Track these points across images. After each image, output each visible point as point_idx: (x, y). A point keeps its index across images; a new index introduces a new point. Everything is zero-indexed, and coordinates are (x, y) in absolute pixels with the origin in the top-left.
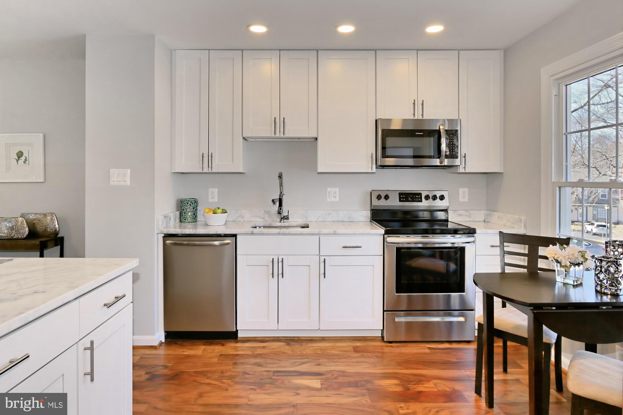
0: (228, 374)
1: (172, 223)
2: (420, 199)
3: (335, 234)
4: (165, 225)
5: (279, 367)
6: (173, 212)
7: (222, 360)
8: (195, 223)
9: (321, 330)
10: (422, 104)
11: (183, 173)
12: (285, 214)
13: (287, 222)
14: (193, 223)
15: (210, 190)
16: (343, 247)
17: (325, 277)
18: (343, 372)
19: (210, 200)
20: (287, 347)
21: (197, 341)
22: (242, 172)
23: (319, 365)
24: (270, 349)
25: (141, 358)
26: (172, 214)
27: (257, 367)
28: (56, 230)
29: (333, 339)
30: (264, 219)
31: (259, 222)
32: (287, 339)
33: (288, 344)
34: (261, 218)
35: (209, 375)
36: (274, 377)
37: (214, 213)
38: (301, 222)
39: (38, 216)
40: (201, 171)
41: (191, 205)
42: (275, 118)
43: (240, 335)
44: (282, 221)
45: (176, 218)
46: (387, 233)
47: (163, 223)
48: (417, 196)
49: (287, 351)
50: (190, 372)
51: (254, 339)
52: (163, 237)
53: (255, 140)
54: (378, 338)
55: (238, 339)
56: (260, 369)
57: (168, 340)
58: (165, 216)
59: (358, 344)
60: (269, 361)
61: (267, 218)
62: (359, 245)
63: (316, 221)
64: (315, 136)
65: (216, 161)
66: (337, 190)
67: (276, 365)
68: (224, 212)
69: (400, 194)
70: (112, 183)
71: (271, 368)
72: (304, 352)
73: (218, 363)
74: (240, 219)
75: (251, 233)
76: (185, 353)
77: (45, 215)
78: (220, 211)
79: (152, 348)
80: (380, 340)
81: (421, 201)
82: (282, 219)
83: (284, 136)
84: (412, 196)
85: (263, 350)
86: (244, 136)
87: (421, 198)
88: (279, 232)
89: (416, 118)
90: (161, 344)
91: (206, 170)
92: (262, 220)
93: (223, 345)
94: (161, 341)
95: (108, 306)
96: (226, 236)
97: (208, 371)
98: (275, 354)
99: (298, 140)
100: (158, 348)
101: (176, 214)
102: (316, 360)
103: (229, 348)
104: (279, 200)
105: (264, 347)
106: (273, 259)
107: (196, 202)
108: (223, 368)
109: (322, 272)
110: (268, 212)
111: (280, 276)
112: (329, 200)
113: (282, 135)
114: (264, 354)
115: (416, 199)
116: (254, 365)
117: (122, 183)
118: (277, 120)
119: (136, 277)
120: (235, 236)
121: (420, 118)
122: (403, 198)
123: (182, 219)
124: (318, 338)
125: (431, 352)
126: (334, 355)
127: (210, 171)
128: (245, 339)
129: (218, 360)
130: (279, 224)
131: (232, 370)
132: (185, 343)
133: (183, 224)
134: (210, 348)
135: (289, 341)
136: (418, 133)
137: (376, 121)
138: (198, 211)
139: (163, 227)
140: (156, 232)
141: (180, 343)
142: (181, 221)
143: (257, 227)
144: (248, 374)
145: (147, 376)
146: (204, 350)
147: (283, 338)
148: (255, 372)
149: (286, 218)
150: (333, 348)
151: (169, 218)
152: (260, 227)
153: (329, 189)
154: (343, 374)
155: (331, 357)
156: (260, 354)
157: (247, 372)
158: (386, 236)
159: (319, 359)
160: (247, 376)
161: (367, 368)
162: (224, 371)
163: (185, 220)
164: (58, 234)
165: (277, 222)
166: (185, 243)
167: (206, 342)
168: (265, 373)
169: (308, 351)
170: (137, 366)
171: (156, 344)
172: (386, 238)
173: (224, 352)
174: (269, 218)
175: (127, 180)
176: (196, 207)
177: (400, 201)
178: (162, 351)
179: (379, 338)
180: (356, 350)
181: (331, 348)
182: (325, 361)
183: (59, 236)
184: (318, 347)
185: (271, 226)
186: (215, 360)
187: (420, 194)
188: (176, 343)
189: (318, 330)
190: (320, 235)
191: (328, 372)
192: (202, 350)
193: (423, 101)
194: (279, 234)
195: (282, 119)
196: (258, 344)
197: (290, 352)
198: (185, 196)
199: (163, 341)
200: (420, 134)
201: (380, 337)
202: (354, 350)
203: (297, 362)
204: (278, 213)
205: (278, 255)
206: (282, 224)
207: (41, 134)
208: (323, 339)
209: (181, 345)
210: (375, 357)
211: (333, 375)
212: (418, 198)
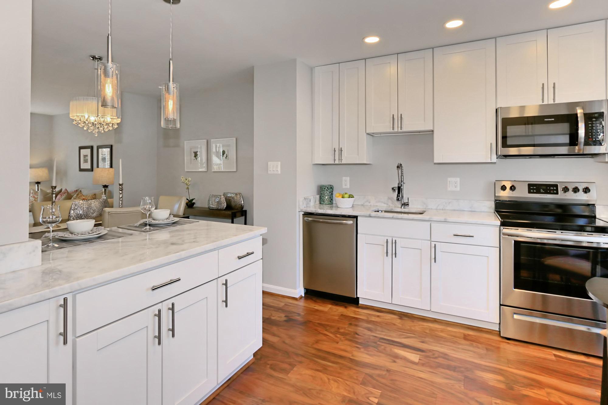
0: (342, 331)
1: (312, 203)
2: (555, 192)
3: (445, 221)
4: (305, 205)
5: (385, 335)
6: (314, 196)
7: (342, 319)
8: (331, 205)
9: (432, 311)
10: (554, 87)
11: (323, 165)
12: (405, 200)
13: (407, 208)
14: (329, 205)
15: (344, 178)
16: (454, 235)
17: (435, 262)
18: (446, 354)
19: (344, 187)
20: (399, 321)
21: (327, 300)
22: (366, 163)
23: (423, 342)
24: (383, 319)
25: (285, 305)
26: (312, 197)
27: (367, 331)
28: (242, 205)
29: (446, 323)
30: (387, 204)
31: (384, 207)
32: (401, 314)
33: (401, 318)
34: (385, 203)
35: (328, 328)
36: (378, 343)
37: (343, 197)
38: (419, 208)
39: (233, 195)
40: (333, 163)
41: (327, 190)
42: (393, 115)
43: (361, 302)
44: (403, 207)
45: (316, 201)
46: (503, 224)
47: (303, 203)
48: (552, 188)
49: (396, 324)
50: (315, 322)
51: (372, 308)
52: (303, 214)
53: (380, 135)
54: (494, 332)
55: (359, 305)
56: (369, 333)
57: (307, 295)
58: (305, 199)
59: (471, 333)
60: (379, 328)
61: (390, 204)
62: (471, 235)
63: (436, 209)
64: (431, 129)
65: (344, 153)
66: (458, 180)
67: (384, 333)
68: (351, 196)
69: (530, 186)
70: (269, 172)
71: (378, 334)
72: (413, 328)
73: (338, 321)
74: (367, 204)
75: (369, 216)
76: (316, 308)
77: (236, 194)
78: (347, 196)
79: (294, 299)
80: (497, 334)
81: (557, 193)
82: (402, 205)
83: (393, 131)
84: (545, 188)
85: (377, 318)
86: (367, 132)
87: (557, 190)
88: (393, 216)
89: (546, 102)
90: (301, 297)
91: (337, 162)
92: (386, 205)
93: (346, 307)
94: (301, 295)
95: (240, 258)
96: (349, 217)
97: (328, 325)
98: (386, 324)
99: (418, 133)
100: (298, 300)
101: (316, 197)
102: (422, 337)
103: (350, 311)
104: (397, 188)
105: (378, 316)
106: (387, 240)
107: (331, 188)
108: (340, 325)
109: (433, 257)
110: (390, 198)
111: (394, 256)
112: (449, 189)
113: (400, 130)
114: (376, 322)
115: (550, 191)
116: (365, 329)
117: (276, 172)
118: (396, 117)
119: (264, 241)
120: (356, 217)
121: (551, 102)
122: (533, 189)
123: (321, 201)
124: (432, 319)
125: (556, 359)
126: (442, 337)
127: (340, 163)
128: (364, 306)
129: (339, 318)
130: (399, 210)
131: (346, 329)
132: (318, 301)
133: (322, 206)
134: (335, 308)
135: (402, 315)
136: (548, 120)
137: (496, 109)
138: (334, 195)
139: (303, 207)
140: (298, 210)
141: (314, 299)
142: (320, 203)
143: (380, 211)
144: (358, 335)
145: (285, 319)
146: (330, 308)
147: (397, 312)
148: (364, 334)
149: (406, 205)
150: (442, 331)
151: (309, 200)
152: (382, 211)
153: (449, 179)
154: (445, 356)
155: (438, 339)
156: (373, 321)
157: (358, 333)
158: (502, 227)
159: (425, 338)
160: (357, 336)
161: (472, 357)
162: (340, 328)
163: (323, 202)
164: (243, 208)
165: (398, 207)
166: (321, 220)
167: (334, 303)
168: (372, 338)
169: (417, 328)
170: (281, 310)
171: (297, 296)
172: (502, 230)
173: (345, 313)
174: (392, 203)
175: (278, 170)
176: (332, 192)
177: (529, 192)
178: (302, 303)
179: (496, 332)
180: (466, 337)
181: (441, 331)
182: (431, 340)
183: (244, 209)
184: (428, 327)
185: (392, 211)
186: (337, 318)
187: (556, 186)
188: (311, 299)
189: (429, 311)
190: (432, 222)
191: (430, 351)
192: (329, 308)
193: (554, 84)
194: (393, 218)
195: (399, 116)
196: (376, 312)
197: (400, 326)
198: (325, 182)
199: (303, 296)
200: (551, 120)
201: (498, 331)
202: (464, 337)
203: (404, 335)
204: (397, 200)
205: (392, 237)
206: (403, 210)
207: (235, 138)
208: (435, 321)
209: (315, 302)
210: (485, 349)
211: (434, 354)
212: (554, 190)
